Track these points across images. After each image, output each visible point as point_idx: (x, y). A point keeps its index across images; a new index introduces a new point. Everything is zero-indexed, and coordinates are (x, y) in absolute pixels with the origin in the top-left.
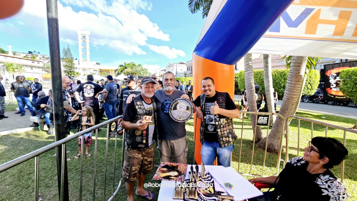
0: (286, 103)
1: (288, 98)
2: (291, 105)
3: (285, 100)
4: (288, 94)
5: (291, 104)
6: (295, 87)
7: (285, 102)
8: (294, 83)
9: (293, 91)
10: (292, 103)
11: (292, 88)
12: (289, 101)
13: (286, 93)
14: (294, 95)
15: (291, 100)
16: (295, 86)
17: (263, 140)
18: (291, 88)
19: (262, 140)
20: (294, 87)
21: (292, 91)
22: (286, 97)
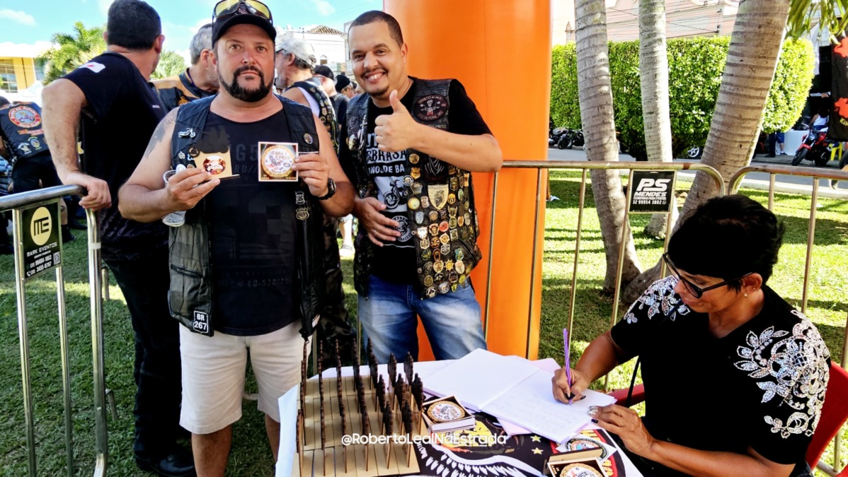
0: (719, 142)
1: (727, 120)
2: (737, 145)
3: (718, 131)
4: (730, 105)
5: (736, 142)
6: (754, 78)
7: (718, 138)
8: (750, 62)
9: (745, 95)
10: (739, 139)
11: (743, 82)
12: (730, 133)
13: (720, 104)
14: (748, 108)
15: (737, 127)
16: (753, 74)
17: (640, 281)
18: (738, 83)
19: (636, 280)
20: (749, 77)
21: (740, 95)
22: (720, 119)
